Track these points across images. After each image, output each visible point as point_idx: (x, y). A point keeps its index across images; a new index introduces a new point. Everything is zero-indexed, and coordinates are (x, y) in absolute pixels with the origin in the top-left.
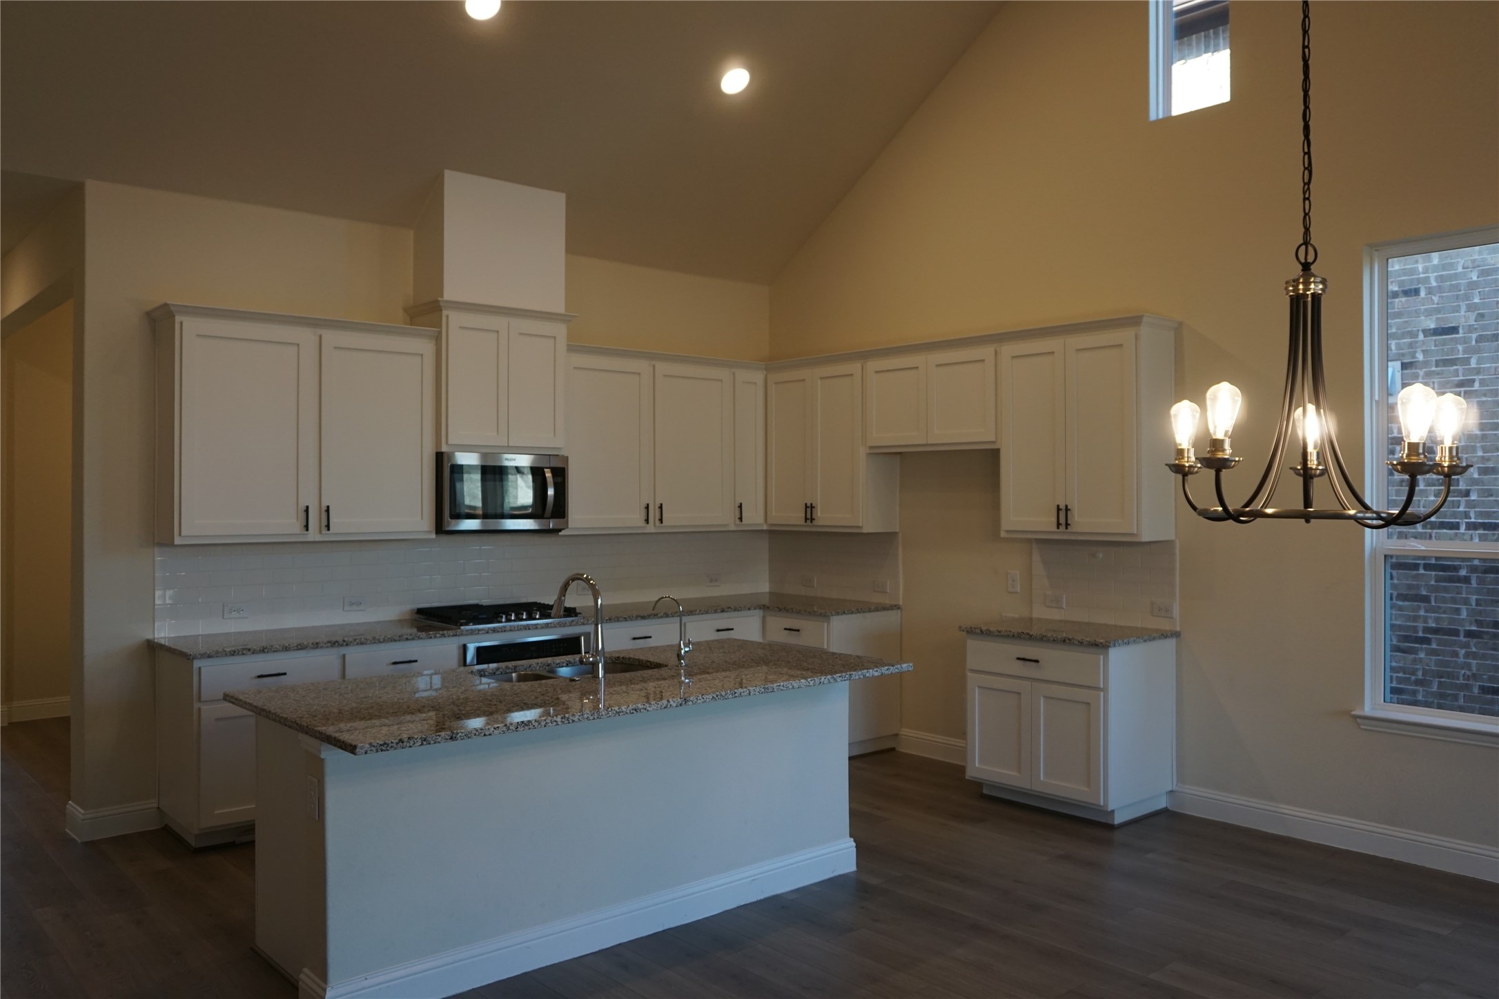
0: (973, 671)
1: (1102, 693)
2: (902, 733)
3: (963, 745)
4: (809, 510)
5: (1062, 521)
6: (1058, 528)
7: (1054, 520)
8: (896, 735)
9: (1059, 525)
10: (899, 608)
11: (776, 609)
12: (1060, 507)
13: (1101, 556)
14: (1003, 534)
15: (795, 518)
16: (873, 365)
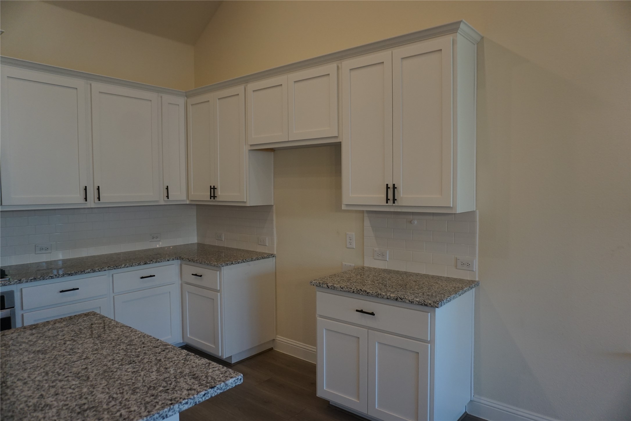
0: (321, 316)
1: (429, 345)
2: (278, 339)
3: (315, 350)
4: (212, 190)
5: (390, 196)
6: (387, 202)
7: (384, 196)
8: (274, 340)
9: (387, 200)
10: (273, 256)
11: (187, 260)
12: (389, 186)
13: (416, 222)
14: (344, 207)
15: (204, 195)
16: (252, 86)
